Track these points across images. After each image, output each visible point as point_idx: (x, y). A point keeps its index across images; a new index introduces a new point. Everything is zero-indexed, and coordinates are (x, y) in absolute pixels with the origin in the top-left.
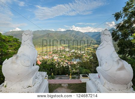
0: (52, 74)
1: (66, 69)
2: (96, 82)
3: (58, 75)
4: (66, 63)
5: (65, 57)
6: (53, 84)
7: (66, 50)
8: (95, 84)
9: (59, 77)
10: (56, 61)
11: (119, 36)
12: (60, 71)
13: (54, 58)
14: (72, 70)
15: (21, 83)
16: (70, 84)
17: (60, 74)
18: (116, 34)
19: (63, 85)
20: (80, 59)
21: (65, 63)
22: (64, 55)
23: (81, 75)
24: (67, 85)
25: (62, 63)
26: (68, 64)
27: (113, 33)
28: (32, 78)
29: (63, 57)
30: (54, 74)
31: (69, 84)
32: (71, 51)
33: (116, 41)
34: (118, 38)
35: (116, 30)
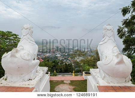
0: (55, 71)
1: (69, 67)
2: (96, 77)
3: (60, 72)
5: (68, 55)
6: (56, 81)
8: (95, 78)
9: (62, 75)
11: (125, 32)
12: (63, 69)
13: (57, 55)
16: (73, 80)
17: (63, 71)
18: (122, 30)
19: (65, 82)
20: (83, 57)
21: (68, 61)
23: (84, 72)
24: (69, 82)
25: (65, 61)
26: (71, 62)
27: (118, 29)
29: (66, 54)
30: (57, 72)
31: (71, 81)
33: (121, 38)
34: (124, 35)
35: (123, 26)
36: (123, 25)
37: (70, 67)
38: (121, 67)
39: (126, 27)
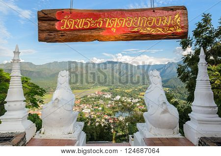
4: (106, 119)
5: (103, 109)
7: (106, 96)
10: (87, 116)
11: (188, 73)
12: (95, 134)
13: (83, 111)
14: (117, 132)
15: (61, 128)
17: (95, 138)
18: (184, 70)
20: (130, 112)
21: (103, 120)
22: (102, 106)
25: (98, 120)
26: (108, 122)
27: (179, 68)
28: (72, 125)
29: (100, 108)
32: (113, 98)
33: (184, 81)
34: (187, 76)
35: (184, 65)
36: (184, 63)
37: (107, 131)
38: (166, 117)
39: (189, 65)
